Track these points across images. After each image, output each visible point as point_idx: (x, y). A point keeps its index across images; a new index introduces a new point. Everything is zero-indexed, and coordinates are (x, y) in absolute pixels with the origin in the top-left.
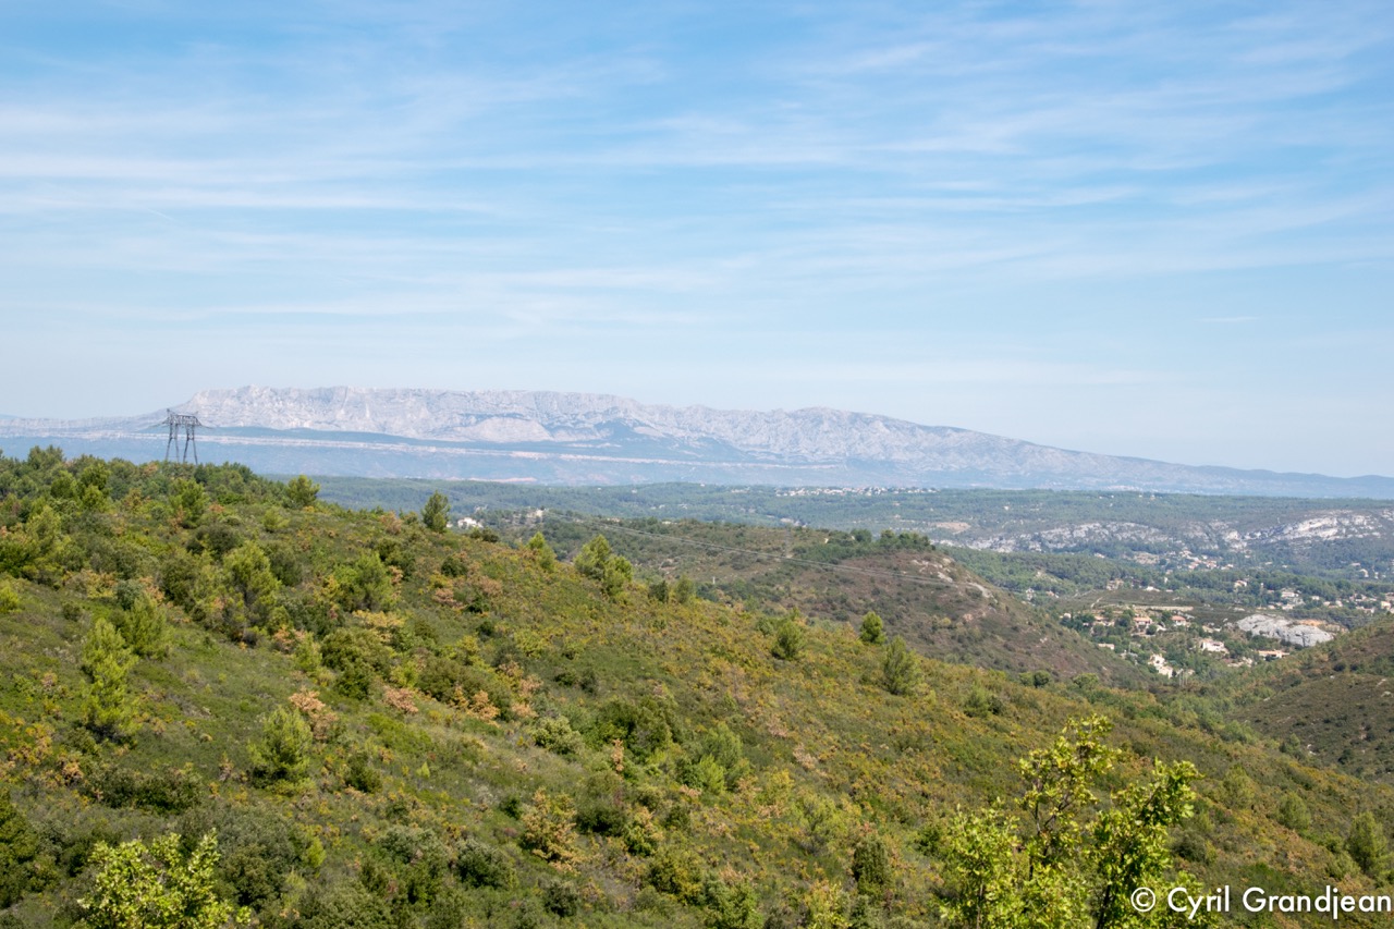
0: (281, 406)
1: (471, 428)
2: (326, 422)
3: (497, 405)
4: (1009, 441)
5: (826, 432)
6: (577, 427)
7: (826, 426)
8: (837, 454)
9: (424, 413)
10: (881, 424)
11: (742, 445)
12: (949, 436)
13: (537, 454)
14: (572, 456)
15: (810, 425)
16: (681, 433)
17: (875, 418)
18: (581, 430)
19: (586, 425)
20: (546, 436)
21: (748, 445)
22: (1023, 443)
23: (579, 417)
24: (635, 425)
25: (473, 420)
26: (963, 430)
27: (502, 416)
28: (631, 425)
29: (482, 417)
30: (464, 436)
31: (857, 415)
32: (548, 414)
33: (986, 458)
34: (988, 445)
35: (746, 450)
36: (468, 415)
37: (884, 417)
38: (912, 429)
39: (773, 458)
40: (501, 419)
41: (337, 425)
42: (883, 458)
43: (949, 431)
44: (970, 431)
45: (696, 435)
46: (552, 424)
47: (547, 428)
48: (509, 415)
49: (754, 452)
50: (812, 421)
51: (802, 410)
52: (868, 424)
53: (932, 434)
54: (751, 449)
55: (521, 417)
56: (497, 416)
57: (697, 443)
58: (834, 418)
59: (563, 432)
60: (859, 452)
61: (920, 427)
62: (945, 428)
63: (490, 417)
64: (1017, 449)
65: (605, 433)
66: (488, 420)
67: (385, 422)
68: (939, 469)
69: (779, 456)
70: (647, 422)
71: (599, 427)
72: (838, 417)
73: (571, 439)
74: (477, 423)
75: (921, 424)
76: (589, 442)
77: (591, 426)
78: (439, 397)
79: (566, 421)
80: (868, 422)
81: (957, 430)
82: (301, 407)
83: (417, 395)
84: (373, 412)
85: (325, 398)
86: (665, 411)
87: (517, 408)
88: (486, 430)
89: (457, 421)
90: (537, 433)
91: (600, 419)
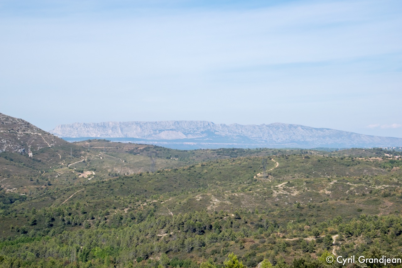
0: (88, 129)
1: (158, 135)
2: (105, 135)
3: (166, 126)
4: (347, 133)
5: (281, 132)
6: (195, 133)
7: (281, 130)
8: (286, 139)
9: (139, 129)
10: (300, 128)
11: (252, 137)
12: (325, 131)
13: (192, 143)
14: (204, 143)
15: (275, 129)
16: (230, 134)
17: (298, 126)
18: (197, 134)
19: (198, 132)
20: (184, 137)
21: (254, 138)
22: (352, 133)
23: (194, 130)
24: (215, 132)
25: (158, 132)
26: (330, 129)
27: (168, 130)
28: (213, 132)
29: (161, 131)
30: (156, 138)
31: (291, 125)
32: (184, 129)
33: (340, 139)
34: (340, 134)
35: (253, 139)
36: (156, 130)
37: (301, 125)
38: (311, 129)
39: (263, 142)
40: (168, 131)
41: (109, 136)
42: (303, 140)
43: (325, 130)
44: (332, 129)
45: (235, 135)
46: (186, 132)
47: (184, 134)
48: (170, 130)
49: (256, 140)
50: (276, 128)
51: (271, 124)
52: (296, 128)
53: (319, 131)
54: (255, 139)
55: (175, 130)
56: (166, 130)
57: (236, 137)
58: (283, 126)
59: (190, 135)
60: (294, 138)
61: (314, 128)
62: (323, 128)
63: (164, 130)
64: (349, 135)
65: (204, 135)
66: (163, 132)
67: (127, 134)
68: (324, 143)
69: (265, 141)
70: (218, 131)
71: (202, 132)
72: (285, 126)
73: (194, 137)
74: (159, 133)
75: (315, 127)
76: (201, 138)
77: (199, 132)
78: (145, 124)
79: (191, 131)
80: (296, 127)
81: (328, 129)
82: (96, 130)
83: (137, 123)
84: (121, 130)
85: (104, 126)
86: (224, 126)
87: (172, 127)
88: (163, 135)
89: (152, 132)
90: (182, 136)
91: (202, 130)
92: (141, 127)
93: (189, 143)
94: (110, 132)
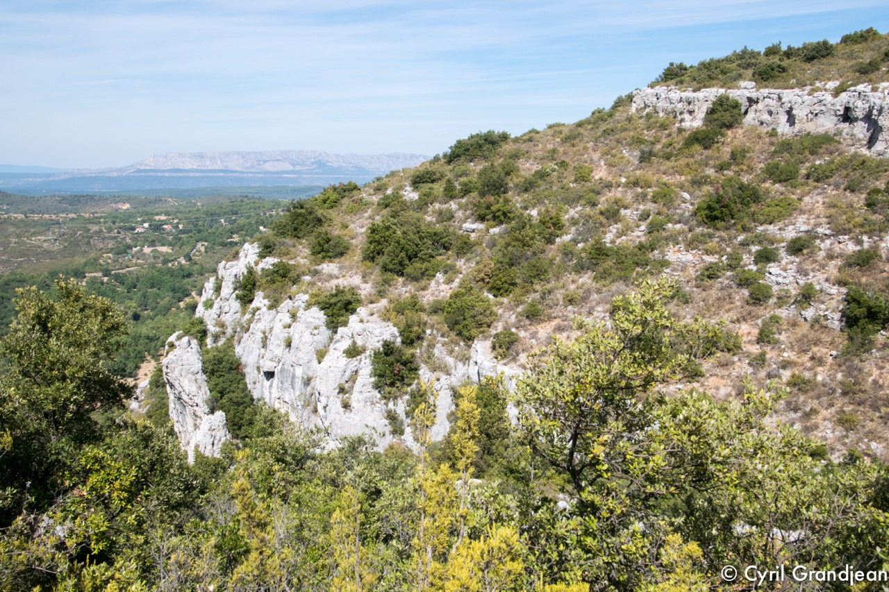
0: (183, 160)
1: (262, 166)
2: (204, 166)
3: (271, 156)
5: (401, 162)
6: (304, 164)
7: (401, 160)
9: (241, 160)
13: (291, 175)
16: (345, 165)
18: (306, 165)
19: (307, 163)
20: (292, 168)
23: (304, 160)
24: (326, 162)
25: (262, 162)
27: (274, 160)
29: (265, 161)
30: (260, 169)
31: (413, 155)
32: (291, 159)
36: (260, 161)
40: (273, 162)
45: (350, 165)
46: (294, 163)
47: (292, 165)
48: (276, 160)
50: (396, 158)
55: (281, 160)
56: (272, 160)
57: (351, 168)
58: (404, 156)
59: (299, 166)
63: (269, 161)
65: (315, 166)
66: (268, 163)
67: (227, 165)
70: (331, 161)
71: (312, 163)
74: (264, 164)
76: (310, 169)
77: (310, 163)
78: (247, 154)
79: (299, 162)
83: (238, 153)
84: (221, 161)
85: (201, 156)
86: (338, 156)
87: (279, 157)
88: (269, 167)
89: (256, 163)
90: (288, 167)
91: (312, 160)
92: (243, 157)
93: (288, 176)
94: (208, 162)
